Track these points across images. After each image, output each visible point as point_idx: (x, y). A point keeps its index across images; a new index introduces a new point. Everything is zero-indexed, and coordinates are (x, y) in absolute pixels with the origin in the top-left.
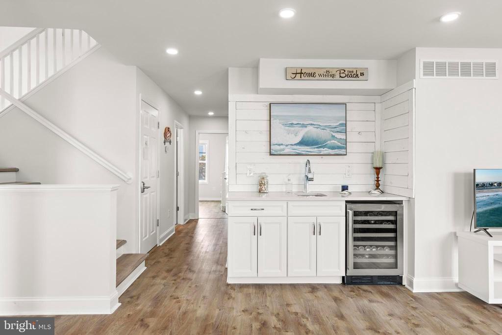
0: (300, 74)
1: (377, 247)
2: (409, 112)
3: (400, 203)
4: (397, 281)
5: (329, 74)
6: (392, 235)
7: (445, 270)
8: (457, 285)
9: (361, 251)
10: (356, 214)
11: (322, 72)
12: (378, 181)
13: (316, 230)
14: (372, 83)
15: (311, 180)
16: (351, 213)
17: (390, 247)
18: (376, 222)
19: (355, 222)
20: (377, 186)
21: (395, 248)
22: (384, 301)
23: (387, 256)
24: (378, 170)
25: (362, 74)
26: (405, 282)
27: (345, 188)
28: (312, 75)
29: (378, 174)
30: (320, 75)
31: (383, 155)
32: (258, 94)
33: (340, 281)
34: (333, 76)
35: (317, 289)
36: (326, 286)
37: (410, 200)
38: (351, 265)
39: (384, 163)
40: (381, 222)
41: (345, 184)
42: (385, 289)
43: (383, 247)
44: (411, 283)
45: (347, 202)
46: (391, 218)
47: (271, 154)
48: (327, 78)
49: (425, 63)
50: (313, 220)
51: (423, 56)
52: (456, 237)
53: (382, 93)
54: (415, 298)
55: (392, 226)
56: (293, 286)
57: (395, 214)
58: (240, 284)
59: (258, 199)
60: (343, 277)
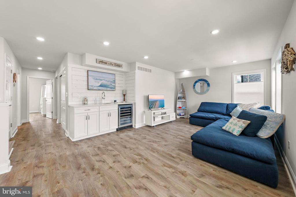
0: (102, 62)
1: (126, 118)
2: (134, 79)
3: (132, 104)
4: (131, 126)
5: (111, 64)
6: (130, 114)
7: (142, 121)
8: (145, 124)
9: (122, 120)
10: (121, 108)
11: (109, 63)
12: (124, 99)
13: (109, 115)
14: (124, 69)
15: (104, 99)
16: (120, 108)
17: (130, 117)
18: (125, 111)
19: (121, 111)
20: (124, 100)
21: (131, 117)
22: (130, 132)
23: (129, 120)
24: (124, 95)
25: (121, 66)
26: (133, 126)
27: (115, 101)
28: (106, 63)
29: (124, 96)
30: (108, 64)
31: (126, 91)
32: (82, 65)
33: (116, 130)
34: (113, 65)
35: (110, 134)
36: (112, 133)
37: (135, 103)
38: (120, 124)
39: (126, 93)
40: (127, 110)
41: (115, 100)
42: (129, 129)
43: (128, 117)
44: (135, 126)
45: (118, 105)
46: (130, 109)
47: (88, 89)
48: (111, 65)
49: (138, 67)
50: (108, 112)
51: (138, 65)
52: (145, 112)
53: (125, 73)
54: (137, 129)
55: (130, 111)
56: (101, 135)
57: (131, 107)
58: (79, 140)
59: (84, 106)
60: (117, 129)
